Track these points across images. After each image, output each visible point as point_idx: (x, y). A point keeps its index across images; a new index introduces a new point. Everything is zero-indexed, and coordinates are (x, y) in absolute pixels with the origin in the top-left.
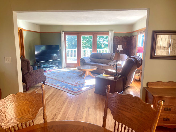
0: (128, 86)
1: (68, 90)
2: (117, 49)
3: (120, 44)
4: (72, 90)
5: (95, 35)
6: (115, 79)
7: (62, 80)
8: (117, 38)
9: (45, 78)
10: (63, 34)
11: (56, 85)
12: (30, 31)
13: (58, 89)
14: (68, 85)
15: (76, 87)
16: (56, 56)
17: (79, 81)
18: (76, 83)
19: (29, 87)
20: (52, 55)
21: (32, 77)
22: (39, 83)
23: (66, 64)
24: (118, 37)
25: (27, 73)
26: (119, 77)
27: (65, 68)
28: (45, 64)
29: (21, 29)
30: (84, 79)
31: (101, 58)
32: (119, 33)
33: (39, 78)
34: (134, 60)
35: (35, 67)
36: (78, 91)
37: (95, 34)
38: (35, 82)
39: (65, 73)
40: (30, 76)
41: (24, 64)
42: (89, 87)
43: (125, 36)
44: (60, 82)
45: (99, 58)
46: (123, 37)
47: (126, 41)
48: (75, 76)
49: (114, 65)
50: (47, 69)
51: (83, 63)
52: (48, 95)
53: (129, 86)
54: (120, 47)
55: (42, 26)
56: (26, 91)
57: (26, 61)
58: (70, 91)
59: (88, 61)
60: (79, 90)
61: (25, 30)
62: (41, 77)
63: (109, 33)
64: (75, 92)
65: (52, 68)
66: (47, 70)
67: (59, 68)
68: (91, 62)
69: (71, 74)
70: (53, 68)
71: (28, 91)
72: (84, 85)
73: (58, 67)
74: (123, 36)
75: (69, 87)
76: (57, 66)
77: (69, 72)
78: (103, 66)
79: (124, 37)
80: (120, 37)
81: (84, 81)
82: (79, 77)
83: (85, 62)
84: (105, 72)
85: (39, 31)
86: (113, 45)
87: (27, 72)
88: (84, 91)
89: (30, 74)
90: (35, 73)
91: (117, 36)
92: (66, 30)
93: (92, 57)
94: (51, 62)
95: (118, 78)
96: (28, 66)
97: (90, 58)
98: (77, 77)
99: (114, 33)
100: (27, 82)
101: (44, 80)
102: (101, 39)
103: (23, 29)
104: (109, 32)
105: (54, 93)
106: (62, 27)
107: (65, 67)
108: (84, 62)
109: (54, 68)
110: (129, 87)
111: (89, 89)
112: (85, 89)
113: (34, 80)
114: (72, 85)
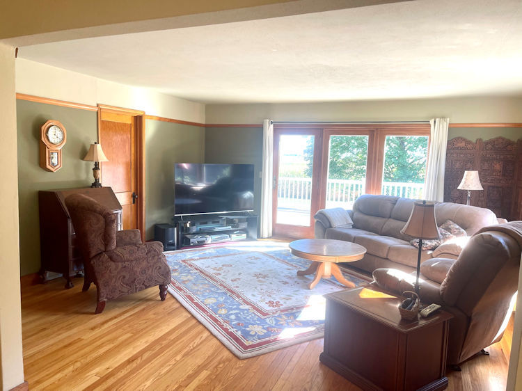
0: (483, 351)
1: (226, 330)
2: (459, 188)
3: (473, 170)
4: (239, 334)
5: (377, 134)
6: (408, 318)
7: (232, 286)
8: (462, 144)
9: (166, 274)
10: (269, 131)
11: (199, 302)
12: (171, 121)
13: (198, 321)
14: (241, 307)
15: (262, 322)
16: (250, 198)
17: (289, 298)
18: (271, 303)
19: (105, 300)
20: (239, 193)
21: (117, 267)
22: (141, 289)
23: (274, 225)
24: (470, 142)
25: (101, 253)
26: (427, 311)
27: (268, 238)
28: (206, 223)
29: (140, 114)
30: (309, 289)
31: (390, 217)
32: (471, 128)
33: (144, 272)
34: (507, 244)
35: (170, 229)
36: (258, 341)
37: (376, 132)
38: (127, 284)
39: (256, 259)
40: (112, 264)
41: (95, 221)
42: (312, 329)
43: (497, 139)
44: (223, 291)
45: (383, 217)
46: (487, 143)
47: (502, 157)
48: (286, 272)
49: (433, 249)
50: (209, 239)
51: (325, 229)
52: (146, 342)
53: (485, 349)
54: (471, 181)
55: (211, 106)
56: (95, 313)
57: (100, 213)
58: (231, 334)
59: (340, 224)
60: (265, 335)
61: (151, 117)
62: (151, 270)
63: (429, 125)
64: (247, 343)
65: (224, 238)
66: (209, 242)
67: (249, 238)
68: (354, 227)
69: (277, 263)
70: (230, 237)
71: (100, 312)
72: (295, 317)
73: (245, 235)
74: (485, 139)
75: (238, 318)
76: (245, 231)
77: (273, 257)
78: (390, 249)
79: (492, 142)
80: (474, 141)
81: (307, 297)
82: (296, 280)
83: (331, 227)
84: (377, 280)
85: (203, 122)
86: (447, 170)
87: (103, 249)
88: (283, 344)
89: (111, 258)
90: (127, 256)
91: (463, 139)
92: (280, 117)
93: (361, 212)
94: (224, 217)
95: (423, 317)
96: (105, 229)
97: (352, 214)
98: (287, 280)
99: (452, 128)
100: (101, 282)
101: (161, 281)
102: (418, 149)
103: (146, 114)
104: (432, 122)
105: (172, 337)
106: (267, 107)
107: (271, 235)
108: (328, 224)
109: (232, 235)
110: (484, 354)
111: (308, 337)
112: (292, 337)
113: (124, 277)
114: (252, 310)
